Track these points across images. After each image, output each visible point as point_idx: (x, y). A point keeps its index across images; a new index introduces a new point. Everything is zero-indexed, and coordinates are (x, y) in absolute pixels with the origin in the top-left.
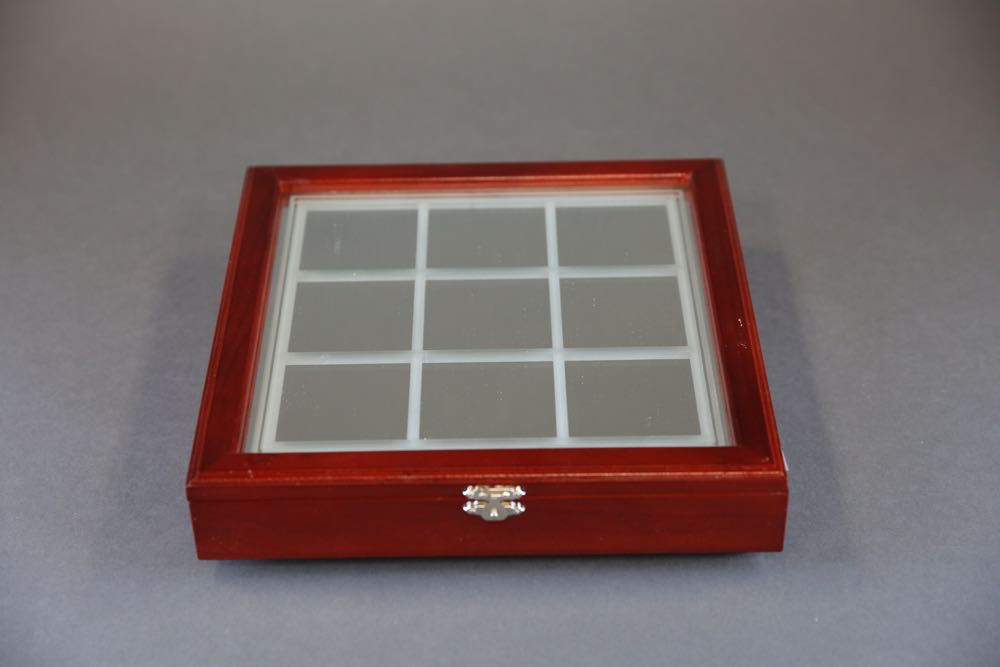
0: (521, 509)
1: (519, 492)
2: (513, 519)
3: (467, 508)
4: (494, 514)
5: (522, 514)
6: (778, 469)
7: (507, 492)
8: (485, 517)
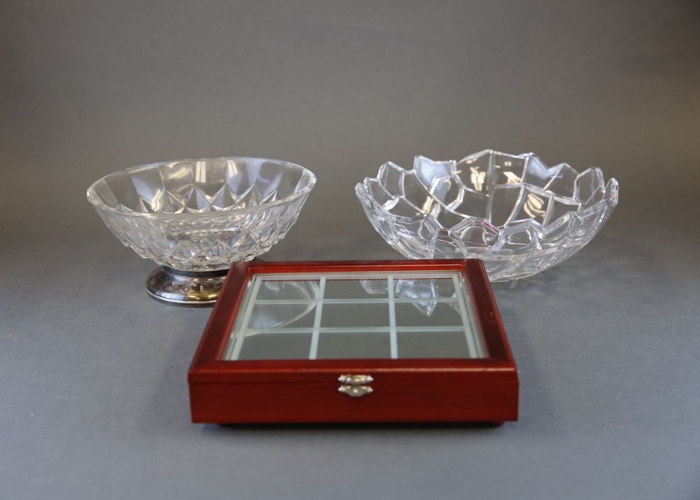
0: (370, 390)
1: (370, 379)
2: (366, 395)
3: (342, 389)
4: (356, 391)
5: (371, 393)
6: (511, 367)
7: (363, 378)
8: (351, 394)
